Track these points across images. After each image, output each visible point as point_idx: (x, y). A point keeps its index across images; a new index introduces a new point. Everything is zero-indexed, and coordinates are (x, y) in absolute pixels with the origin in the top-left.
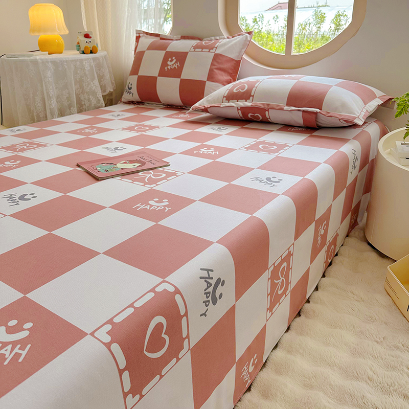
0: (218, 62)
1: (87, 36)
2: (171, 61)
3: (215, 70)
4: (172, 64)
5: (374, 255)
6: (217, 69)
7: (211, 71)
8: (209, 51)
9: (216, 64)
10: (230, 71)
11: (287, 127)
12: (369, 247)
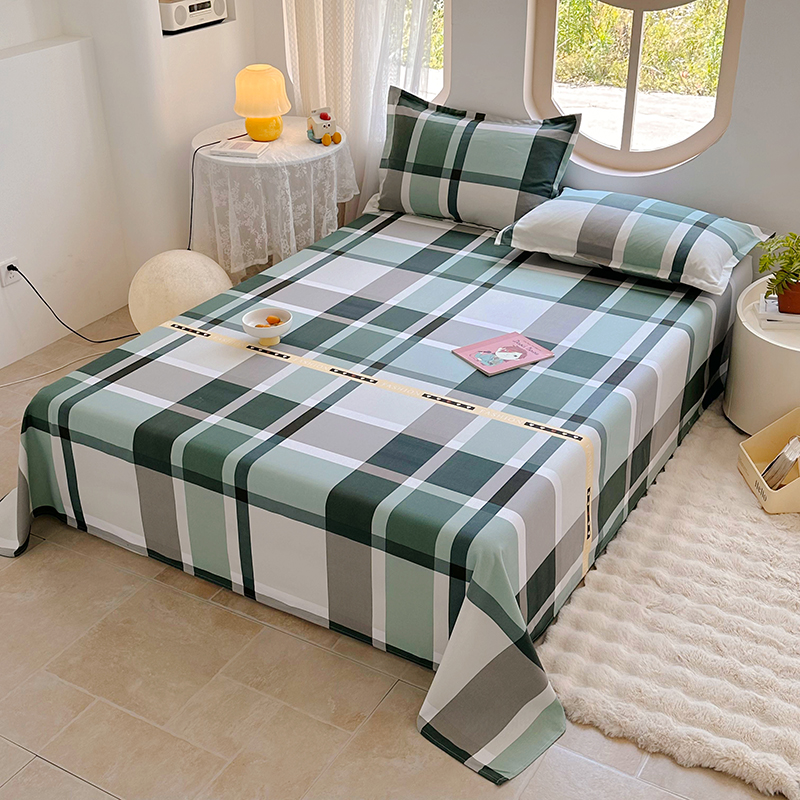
1: (324, 117)
5: (731, 432)
12: (726, 422)
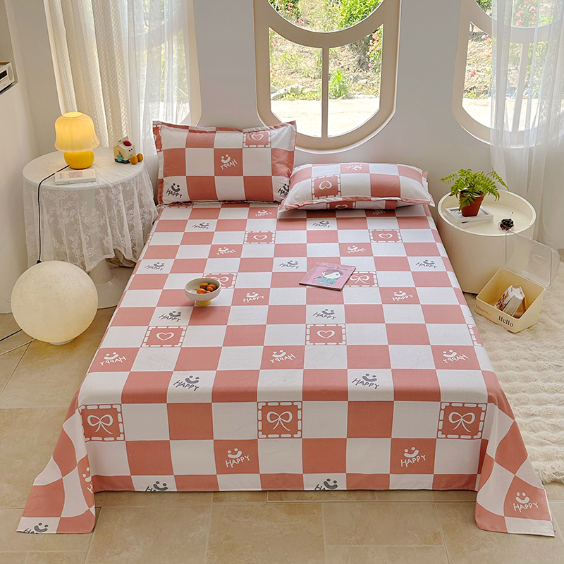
0: (276, 157)
1: (127, 144)
2: (226, 159)
3: (277, 165)
4: (227, 162)
6: (277, 163)
7: (273, 165)
8: (265, 147)
9: (275, 158)
10: (286, 162)
11: (370, 212)
